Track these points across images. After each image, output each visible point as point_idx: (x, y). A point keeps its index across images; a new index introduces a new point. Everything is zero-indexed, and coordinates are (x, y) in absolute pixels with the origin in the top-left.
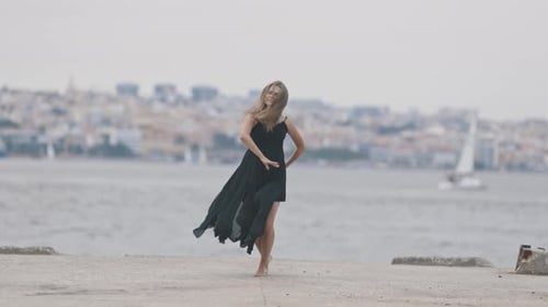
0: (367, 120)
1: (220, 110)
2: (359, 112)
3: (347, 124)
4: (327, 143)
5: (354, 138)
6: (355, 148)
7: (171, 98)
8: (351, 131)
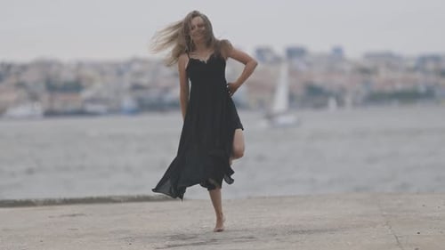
0: (431, 66)
1: (309, 64)
2: (423, 60)
3: (415, 69)
4: (399, 87)
5: (421, 81)
6: (422, 89)
7: (269, 57)
8: (418, 76)
